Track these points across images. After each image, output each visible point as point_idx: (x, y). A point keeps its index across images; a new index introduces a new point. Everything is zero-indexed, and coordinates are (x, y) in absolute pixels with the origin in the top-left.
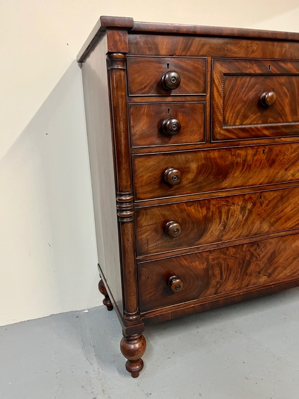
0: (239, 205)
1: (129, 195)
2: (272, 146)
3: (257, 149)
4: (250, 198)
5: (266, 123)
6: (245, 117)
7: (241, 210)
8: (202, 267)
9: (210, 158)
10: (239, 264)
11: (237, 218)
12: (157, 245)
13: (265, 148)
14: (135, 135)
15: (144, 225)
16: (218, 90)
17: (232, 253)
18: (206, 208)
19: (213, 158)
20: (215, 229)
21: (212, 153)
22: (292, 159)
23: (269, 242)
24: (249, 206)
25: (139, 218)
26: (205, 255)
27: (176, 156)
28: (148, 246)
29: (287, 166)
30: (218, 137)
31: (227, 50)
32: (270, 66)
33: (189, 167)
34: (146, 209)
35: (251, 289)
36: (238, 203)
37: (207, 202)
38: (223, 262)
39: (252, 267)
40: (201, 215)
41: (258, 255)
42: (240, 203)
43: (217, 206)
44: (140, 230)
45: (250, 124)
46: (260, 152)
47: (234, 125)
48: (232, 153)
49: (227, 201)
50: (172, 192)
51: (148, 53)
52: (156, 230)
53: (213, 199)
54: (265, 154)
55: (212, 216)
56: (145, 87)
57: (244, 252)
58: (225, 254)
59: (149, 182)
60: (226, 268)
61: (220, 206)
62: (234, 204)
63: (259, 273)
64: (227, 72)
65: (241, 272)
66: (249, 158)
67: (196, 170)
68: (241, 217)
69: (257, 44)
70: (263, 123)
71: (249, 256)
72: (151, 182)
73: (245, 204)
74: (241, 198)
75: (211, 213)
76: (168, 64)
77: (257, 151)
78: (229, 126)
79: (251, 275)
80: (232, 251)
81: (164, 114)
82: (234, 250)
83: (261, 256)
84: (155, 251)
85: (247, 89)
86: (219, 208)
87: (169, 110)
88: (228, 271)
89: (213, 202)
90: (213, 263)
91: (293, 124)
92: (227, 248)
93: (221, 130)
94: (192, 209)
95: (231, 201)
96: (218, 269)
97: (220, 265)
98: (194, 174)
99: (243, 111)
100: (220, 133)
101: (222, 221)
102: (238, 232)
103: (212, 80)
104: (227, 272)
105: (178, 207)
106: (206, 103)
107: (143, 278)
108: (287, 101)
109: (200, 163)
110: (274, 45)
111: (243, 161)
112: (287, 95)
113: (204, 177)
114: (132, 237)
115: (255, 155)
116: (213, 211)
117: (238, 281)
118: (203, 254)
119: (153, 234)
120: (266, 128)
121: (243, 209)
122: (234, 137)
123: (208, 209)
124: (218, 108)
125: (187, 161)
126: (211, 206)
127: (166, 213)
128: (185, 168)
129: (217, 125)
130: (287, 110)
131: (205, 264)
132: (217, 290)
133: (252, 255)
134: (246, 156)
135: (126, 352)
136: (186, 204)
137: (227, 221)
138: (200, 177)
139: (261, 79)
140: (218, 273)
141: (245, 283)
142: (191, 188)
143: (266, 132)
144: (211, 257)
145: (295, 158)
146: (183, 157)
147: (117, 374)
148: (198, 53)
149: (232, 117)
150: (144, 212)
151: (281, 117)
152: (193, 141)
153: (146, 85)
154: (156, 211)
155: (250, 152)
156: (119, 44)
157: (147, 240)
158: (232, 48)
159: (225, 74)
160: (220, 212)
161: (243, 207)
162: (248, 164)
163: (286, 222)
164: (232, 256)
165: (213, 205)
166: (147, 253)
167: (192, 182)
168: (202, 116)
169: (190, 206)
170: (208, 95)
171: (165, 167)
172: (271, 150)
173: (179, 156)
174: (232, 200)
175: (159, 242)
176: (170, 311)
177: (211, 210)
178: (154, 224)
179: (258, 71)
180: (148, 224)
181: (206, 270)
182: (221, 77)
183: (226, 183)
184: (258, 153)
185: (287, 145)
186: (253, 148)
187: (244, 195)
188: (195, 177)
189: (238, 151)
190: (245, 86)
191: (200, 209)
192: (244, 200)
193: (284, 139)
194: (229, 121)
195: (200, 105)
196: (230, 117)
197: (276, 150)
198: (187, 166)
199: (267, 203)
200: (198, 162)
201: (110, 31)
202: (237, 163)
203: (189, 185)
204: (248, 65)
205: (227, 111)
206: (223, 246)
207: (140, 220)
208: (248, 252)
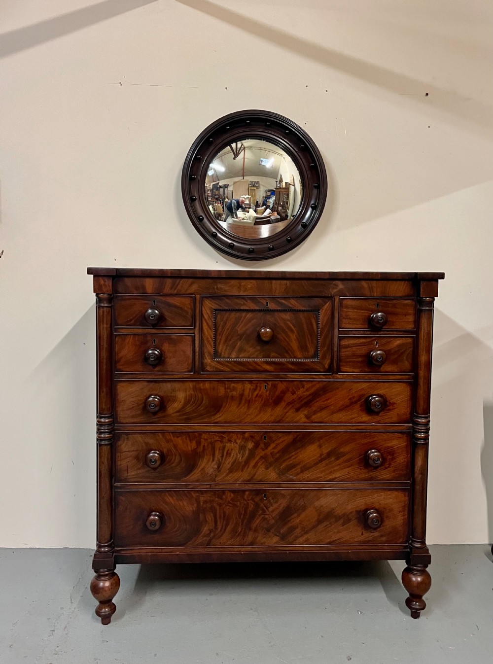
0: (237, 443)
1: (109, 417)
2: (277, 382)
3: (257, 383)
4: (252, 437)
5: (269, 357)
6: (241, 350)
7: (240, 448)
8: (191, 509)
9: (200, 389)
10: (240, 514)
11: (234, 458)
12: (138, 474)
13: (267, 384)
14: (119, 361)
15: (124, 450)
16: (207, 323)
17: (229, 499)
18: (197, 442)
19: (204, 389)
20: (208, 466)
21: (202, 384)
22: (305, 398)
23: (281, 494)
24: (250, 445)
25: (120, 443)
26: (194, 495)
27: (161, 384)
28: (128, 473)
29: (298, 406)
30: (208, 368)
31: (217, 288)
32: (267, 303)
33: (176, 396)
34: (127, 434)
35: (257, 549)
36: (235, 441)
37: (197, 435)
38: (218, 508)
39: (257, 521)
40: (190, 448)
41: (265, 506)
42: (239, 441)
43: (209, 440)
44: (119, 455)
45: (249, 358)
46: (261, 388)
47: (228, 358)
48: (225, 386)
49: (222, 436)
50: (156, 420)
51: (135, 291)
52: (137, 458)
53: (204, 432)
54: (267, 391)
55: (203, 451)
56: (131, 320)
57: (246, 500)
58: (221, 499)
59: (131, 407)
60: (222, 516)
61: (213, 441)
62: (230, 441)
63: (268, 531)
64: (218, 307)
65: (242, 524)
66: (246, 392)
67: (183, 400)
68: (239, 456)
69: (251, 283)
70: (264, 357)
71: (252, 506)
72: (133, 407)
73: (245, 442)
74: (239, 436)
75: (201, 448)
76: (154, 301)
77: (257, 386)
78: (222, 358)
79: (256, 531)
80: (230, 496)
81: (149, 344)
82: (232, 495)
83: (270, 509)
84: (135, 480)
85: (243, 324)
86: (211, 443)
87: (154, 340)
88: (224, 519)
89: (205, 436)
90: (205, 506)
91: (302, 360)
92: (223, 492)
93: (211, 362)
94: (179, 441)
95: (227, 438)
96: (212, 515)
97: (213, 509)
98: (181, 404)
99: (238, 344)
100: (211, 366)
101: (216, 459)
102: (237, 474)
103: (202, 315)
104: (224, 521)
105: (163, 436)
106: (194, 336)
107: (121, 508)
108: (293, 337)
109: (188, 393)
110: (271, 283)
111: (240, 395)
112: (292, 331)
113: (192, 408)
114: (107, 460)
115: (255, 390)
116: (204, 446)
117: (238, 535)
118: (192, 494)
119: (133, 462)
120: (268, 363)
121: (243, 448)
122: (228, 370)
123: (198, 443)
124: (208, 341)
125: (174, 390)
126: (202, 440)
127: (151, 441)
128: (171, 396)
129: (207, 357)
130: (294, 345)
131: (195, 505)
132: (210, 540)
133: (257, 505)
134: (243, 391)
135: (95, 589)
136: (173, 435)
137: (222, 459)
138: (189, 407)
139: (260, 314)
140: (212, 520)
141: (250, 538)
142: (177, 418)
143: (268, 367)
144: (202, 499)
145: (309, 398)
146: (169, 385)
148: (186, 291)
149: (226, 350)
150: (125, 436)
151: (287, 352)
152: (181, 371)
153: (131, 318)
154: (139, 438)
155: (248, 386)
156: (103, 287)
157: (127, 467)
158: (223, 287)
159: (216, 310)
160: (213, 449)
161: (242, 447)
162: (246, 399)
163: (302, 472)
164: (230, 503)
165: (204, 439)
166: (126, 480)
167: (179, 412)
168: (190, 348)
169: (178, 437)
170: (197, 328)
171: (148, 394)
172: (275, 386)
173: (164, 384)
174: (227, 436)
175: (141, 471)
176: (150, 554)
177: (202, 445)
178: (136, 451)
179: (257, 308)
180: (130, 450)
181: (196, 513)
182: (212, 312)
183: (219, 417)
184: (258, 388)
185: (295, 383)
186: (251, 382)
187: (244, 433)
188: (183, 407)
189: (233, 385)
190: (241, 321)
191: (188, 441)
192: (243, 438)
193: (292, 376)
194: (223, 353)
195: (188, 337)
196: (223, 350)
197: (281, 387)
198: (172, 395)
199: (275, 445)
200: (186, 392)
201: (96, 278)
202: (232, 397)
203: (175, 415)
204: (242, 302)
205: (219, 344)
206: (217, 488)
207: (121, 445)
208: (251, 501)
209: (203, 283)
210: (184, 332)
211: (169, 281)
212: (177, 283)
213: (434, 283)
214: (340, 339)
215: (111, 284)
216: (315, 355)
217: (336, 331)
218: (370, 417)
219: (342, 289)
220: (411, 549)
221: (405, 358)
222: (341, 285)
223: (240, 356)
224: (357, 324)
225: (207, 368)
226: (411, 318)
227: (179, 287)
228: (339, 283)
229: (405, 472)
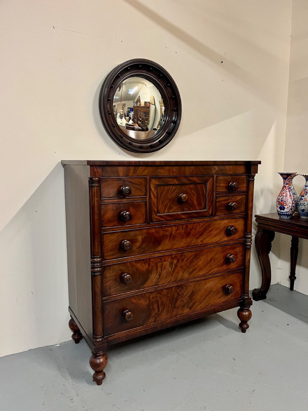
0: (168, 261)
1: (99, 258)
2: (188, 225)
3: (178, 226)
4: (176, 257)
5: (183, 211)
6: (170, 208)
8: (146, 303)
9: (150, 233)
10: (170, 300)
11: (168, 270)
12: (116, 290)
13: (183, 226)
14: (104, 221)
15: (108, 276)
16: (153, 194)
17: (165, 293)
18: (148, 264)
19: (152, 233)
20: (154, 277)
21: (151, 230)
22: (200, 232)
23: (189, 285)
24: (175, 262)
25: (105, 272)
27: (129, 232)
28: (110, 290)
29: (197, 236)
30: (154, 220)
31: (158, 172)
32: (183, 180)
33: (137, 239)
34: (109, 266)
35: (178, 318)
36: (168, 260)
37: (148, 260)
38: (159, 300)
39: (178, 303)
40: (145, 269)
41: (182, 294)
42: (169, 260)
43: (155, 262)
44: (105, 280)
45: (174, 212)
46: (180, 228)
47: (164, 213)
48: (163, 229)
49: (161, 259)
50: (126, 255)
51: (112, 176)
52: (115, 280)
53: (152, 258)
54: (183, 230)
55: (152, 269)
56: (111, 194)
57: (173, 292)
58: (161, 294)
59: (112, 249)
60: (162, 304)
62: (165, 261)
63: (184, 307)
64: (159, 184)
65: (171, 306)
66: (173, 232)
67: (141, 240)
68: (170, 269)
69: (175, 168)
70: (181, 211)
71: (176, 295)
73: (172, 260)
74: (169, 257)
75: (151, 267)
76: (124, 181)
77: (178, 228)
78: (161, 213)
79: (178, 308)
80: (165, 292)
81: (121, 208)
82: (166, 291)
83: (184, 295)
84: (115, 293)
85: (171, 193)
86: (156, 263)
87: (124, 206)
88: (162, 306)
89: (152, 260)
90: (153, 300)
91: (199, 211)
92: (162, 290)
93: (156, 216)
94: (139, 265)
96: (156, 304)
97: (157, 301)
98: (140, 243)
99: (169, 205)
100: (155, 218)
101: (158, 272)
102: (169, 279)
103: (150, 189)
105: (130, 264)
106: (147, 201)
107: (107, 312)
108: (195, 198)
109: (143, 236)
110: (185, 168)
111: (170, 234)
112: (194, 195)
113: (146, 244)
114: (100, 285)
115: (177, 230)
116: (152, 266)
117: (170, 312)
118: (146, 294)
119: (113, 282)
120: (183, 214)
121: (171, 264)
122: (164, 220)
123: (149, 265)
124: (154, 204)
125: (135, 235)
126: (151, 263)
127: (123, 268)
129: (153, 213)
130: (195, 202)
131: (148, 301)
132: (156, 319)
133: (178, 294)
134: (172, 231)
135: (94, 365)
136: (135, 262)
137: (161, 272)
138: (144, 244)
139: (179, 186)
140: (156, 307)
141: (174, 313)
143: (183, 216)
144: (151, 297)
145: (202, 231)
146: (133, 233)
147: (86, 384)
148: (141, 175)
149: (162, 208)
150: (108, 268)
151: (192, 207)
152: (140, 223)
154: (116, 267)
155: (174, 228)
156: (97, 173)
157: (110, 286)
158: (161, 171)
159: (157, 185)
160: (157, 267)
162: (173, 236)
163: (199, 271)
164: (165, 295)
165: (152, 262)
166: (110, 295)
167: (139, 248)
168: (144, 209)
169: (138, 263)
170: (148, 197)
171: (122, 239)
172: (187, 227)
173: (131, 232)
174: (164, 258)
175: (117, 288)
176: (124, 335)
177: (151, 266)
178: (114, 276)
179: (177, 183)
180: (111, 276)
181: (149, 305)
182: (155, 186)
183: (159, 248)
184: (179, 229)
185: (196, 224)
186: (175, 226)
187: (172, 255)
188: (141, 245)
189: (167, 228)
190: (170, 191)
191: (144, 265)
192: (172, 258)
193: (195, 220)
194: (161, 211)
195: (143, 202)
196: (161, 209)
197: (190, 227)
198: (135, 238)
199: (187, 259)
201: (92, 167)
202: (166, 235)
203: (137, 250)
204: (171, 180)
205: (159, 205)
206: (159, 289)
207: (106, 273)
208: (176, 292)
209: (150, 169)
210: (141, 200)
211: (132, 168)
213: (256, 166)
214: (217, 198)
215: (101, 171)
216: (205, 208)
217: (215, 193)
218: (228, 238)
219: (217, 170)
220: (243, 300)
221: (242, 205)
222: (216, 168)
223: (170, 211)
224: (223, 189)
226: (245, 185)
228: (216, 167)
229: (241, 263)
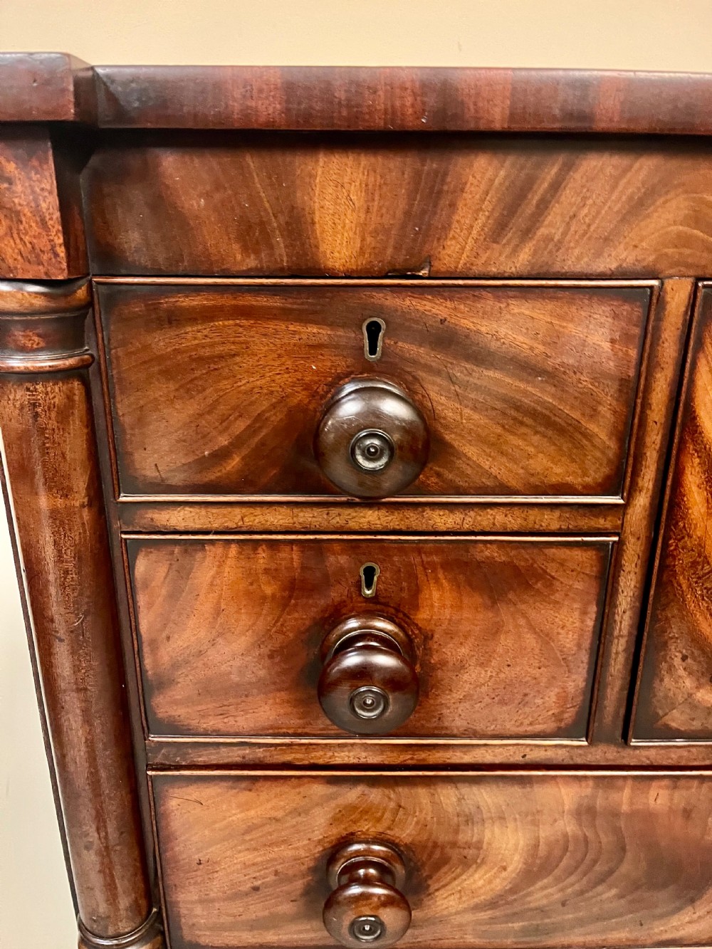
9: (615, 814)
14: (164, 683)
19: (637, 815)
21: (628, 795)
30: (677, 720)
33: (480, 842)
56: (221, 456)
67: (517, 857)
72: (256, 888)
76: (374, 330)
81: (337, 594)
87: (370, 572)
93: (700, 687)
98: (504, 874)
106: (619, 545)
109: (545, 832)
113: (562, 890)
125: (469, 817)
128: (454, 844)
129: (677, 661)
142: (484, 928)
152: (514, 731)
153: (223, 441)
167: (492, 904)
168: (584, 613)
170: (642, 501)
173: (421, 792)
188: (513, 890)
195: (578, 554)
198: (464, 837)
200: (535, 823)
210: (555, 526)
211: (485, 173)
212: (543, 187)
215: (50, 204)
225: (667, 720)
227: (552, 224)
